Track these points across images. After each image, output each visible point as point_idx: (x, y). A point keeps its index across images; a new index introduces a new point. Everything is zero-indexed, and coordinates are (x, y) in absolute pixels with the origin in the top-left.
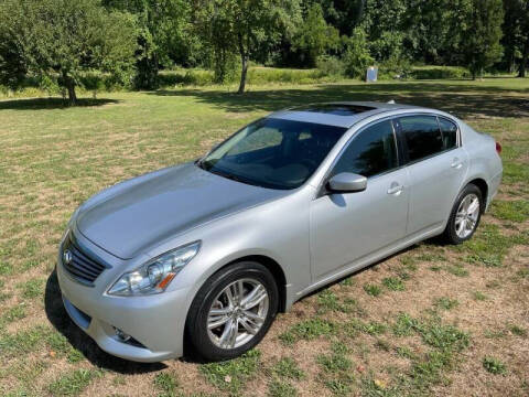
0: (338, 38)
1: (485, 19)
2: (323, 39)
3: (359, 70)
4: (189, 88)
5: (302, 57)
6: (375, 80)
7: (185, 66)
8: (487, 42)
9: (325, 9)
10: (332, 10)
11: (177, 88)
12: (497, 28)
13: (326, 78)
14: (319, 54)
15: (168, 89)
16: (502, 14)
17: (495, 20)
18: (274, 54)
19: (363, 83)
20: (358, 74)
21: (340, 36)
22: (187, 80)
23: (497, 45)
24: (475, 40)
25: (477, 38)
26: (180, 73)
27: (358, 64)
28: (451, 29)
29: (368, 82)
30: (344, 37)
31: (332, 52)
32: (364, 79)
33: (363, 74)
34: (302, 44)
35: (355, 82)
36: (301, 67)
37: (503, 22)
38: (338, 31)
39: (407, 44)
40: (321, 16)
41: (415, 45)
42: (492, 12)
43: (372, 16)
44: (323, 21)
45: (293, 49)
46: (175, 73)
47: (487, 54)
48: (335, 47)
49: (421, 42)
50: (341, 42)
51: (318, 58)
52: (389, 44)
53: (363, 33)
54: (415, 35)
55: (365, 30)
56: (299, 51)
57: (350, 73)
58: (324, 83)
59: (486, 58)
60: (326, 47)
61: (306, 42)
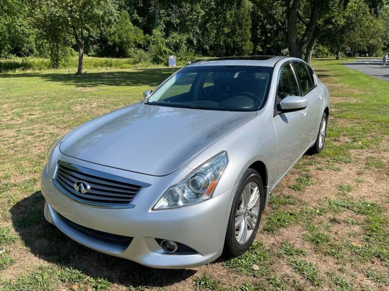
0: (143, 36)
1: (240, 25)
2: (132, 36)
3: (163, 59)
4: (29, 71)
5: (117, 49)
6: (175, 65)
7: (19, 55)
8: (243, 40)
9: (131, 14)
10: (136, 16)
11: (17, 72)
12: (248, 31)
13: (140, 64)
14: (129, 48)
15: (10, 72)
16: (250, 22)
17: (247, 26)
18: (95, 46)
19: (167, 67)
20: (162, 61)
21: (144, 35)
22: (25, 66)
23: (249, 42)
24: (235, 38)
25: (237, 37)
26: (16, 61)
27: (161, 54)
28: (218, 32)
29: (170, 67)
30: (147, 35)
31: (139, 46)
32: (167, 65)
33: (166, 61)
34: (117, 40)
35: (161, 66)
36: (117, 57)
37: (251, 27)
38: (142, 31)
39: (189, 42)
40: (128, 20)
41: (195, 42)
42: (244, 21)
43: (164, 21)
44: (130, 23)
45: (110, 43)
46: (12, 61)
47: (244, 48)
48: (141, 42)
49: (199, 41)
50: (145, 39)
51: (130, 50)
52: (178, 42)
53: (160, 33)
54: (194, 36)
55: (161, 31)
56: (115, 45)
57: (156, 61)
58: (139, 68)
59: (243, 50)
60: (135, 43)
61: (120, 38)
